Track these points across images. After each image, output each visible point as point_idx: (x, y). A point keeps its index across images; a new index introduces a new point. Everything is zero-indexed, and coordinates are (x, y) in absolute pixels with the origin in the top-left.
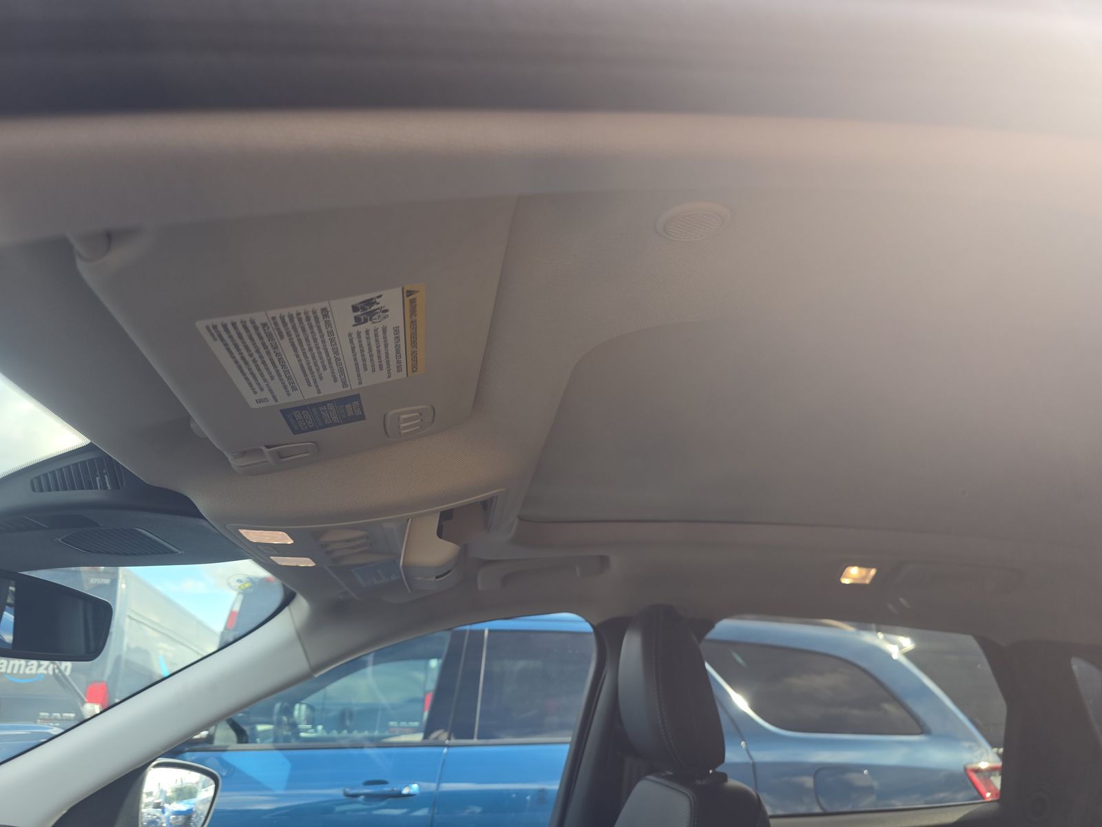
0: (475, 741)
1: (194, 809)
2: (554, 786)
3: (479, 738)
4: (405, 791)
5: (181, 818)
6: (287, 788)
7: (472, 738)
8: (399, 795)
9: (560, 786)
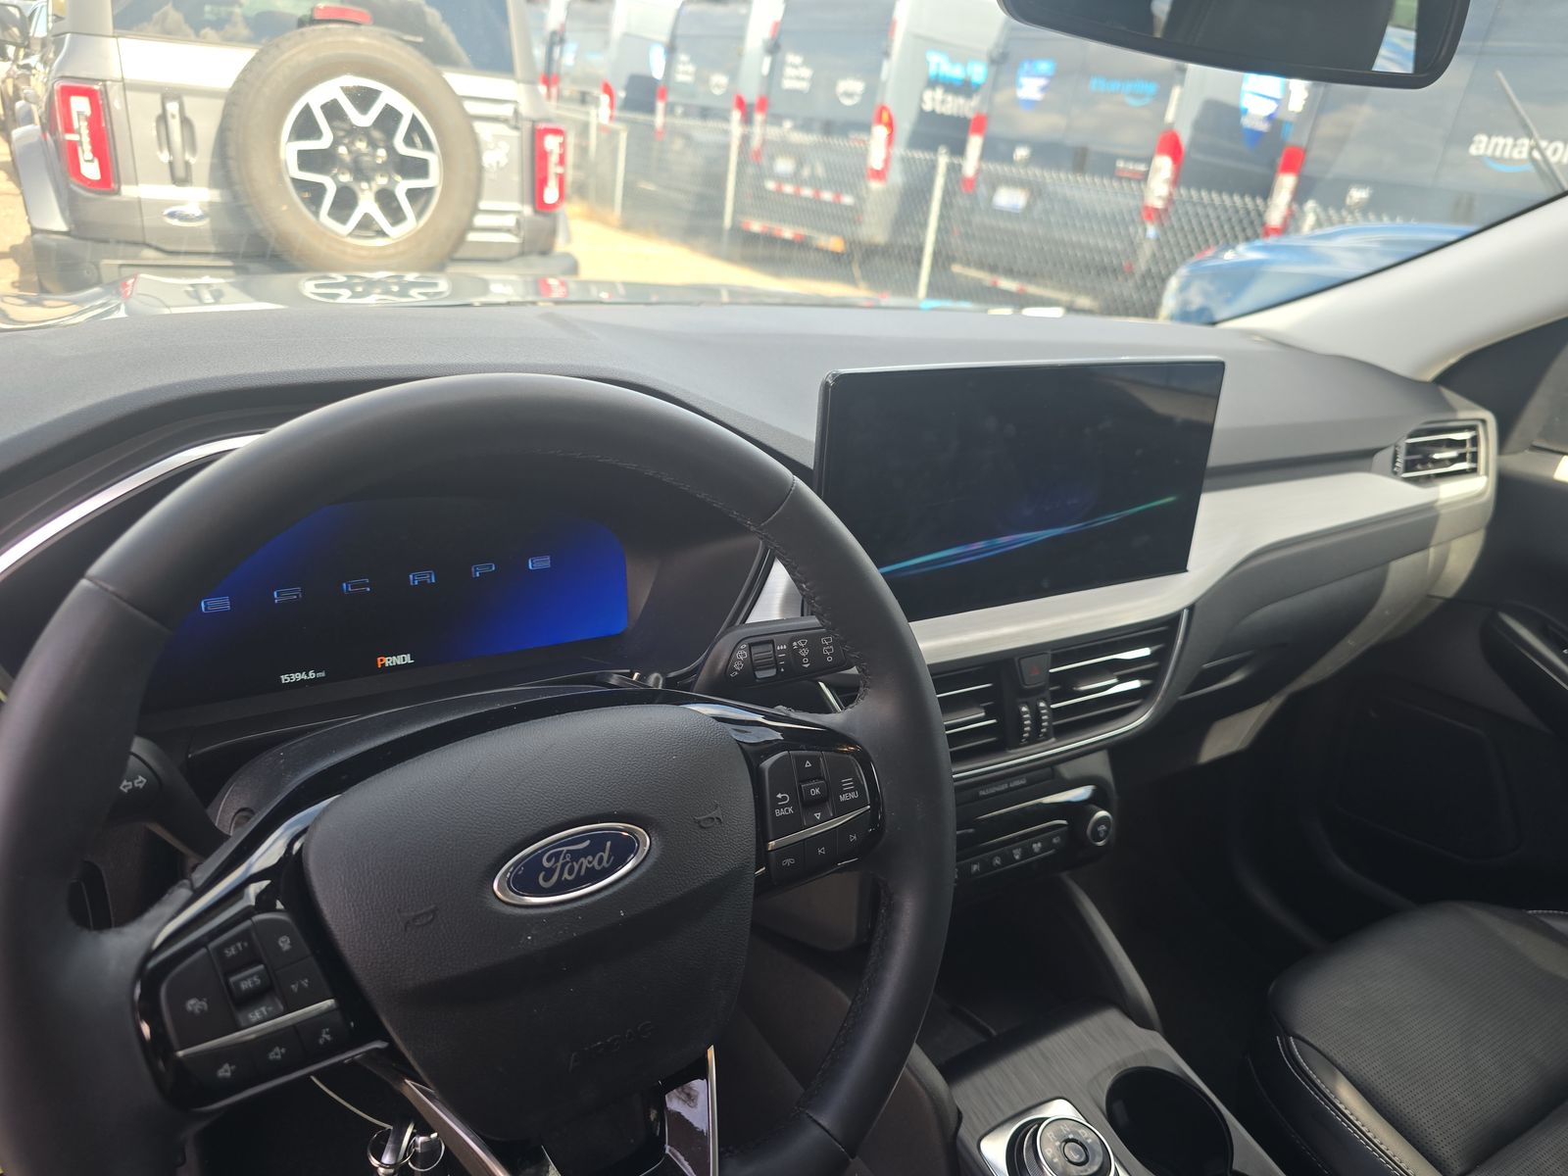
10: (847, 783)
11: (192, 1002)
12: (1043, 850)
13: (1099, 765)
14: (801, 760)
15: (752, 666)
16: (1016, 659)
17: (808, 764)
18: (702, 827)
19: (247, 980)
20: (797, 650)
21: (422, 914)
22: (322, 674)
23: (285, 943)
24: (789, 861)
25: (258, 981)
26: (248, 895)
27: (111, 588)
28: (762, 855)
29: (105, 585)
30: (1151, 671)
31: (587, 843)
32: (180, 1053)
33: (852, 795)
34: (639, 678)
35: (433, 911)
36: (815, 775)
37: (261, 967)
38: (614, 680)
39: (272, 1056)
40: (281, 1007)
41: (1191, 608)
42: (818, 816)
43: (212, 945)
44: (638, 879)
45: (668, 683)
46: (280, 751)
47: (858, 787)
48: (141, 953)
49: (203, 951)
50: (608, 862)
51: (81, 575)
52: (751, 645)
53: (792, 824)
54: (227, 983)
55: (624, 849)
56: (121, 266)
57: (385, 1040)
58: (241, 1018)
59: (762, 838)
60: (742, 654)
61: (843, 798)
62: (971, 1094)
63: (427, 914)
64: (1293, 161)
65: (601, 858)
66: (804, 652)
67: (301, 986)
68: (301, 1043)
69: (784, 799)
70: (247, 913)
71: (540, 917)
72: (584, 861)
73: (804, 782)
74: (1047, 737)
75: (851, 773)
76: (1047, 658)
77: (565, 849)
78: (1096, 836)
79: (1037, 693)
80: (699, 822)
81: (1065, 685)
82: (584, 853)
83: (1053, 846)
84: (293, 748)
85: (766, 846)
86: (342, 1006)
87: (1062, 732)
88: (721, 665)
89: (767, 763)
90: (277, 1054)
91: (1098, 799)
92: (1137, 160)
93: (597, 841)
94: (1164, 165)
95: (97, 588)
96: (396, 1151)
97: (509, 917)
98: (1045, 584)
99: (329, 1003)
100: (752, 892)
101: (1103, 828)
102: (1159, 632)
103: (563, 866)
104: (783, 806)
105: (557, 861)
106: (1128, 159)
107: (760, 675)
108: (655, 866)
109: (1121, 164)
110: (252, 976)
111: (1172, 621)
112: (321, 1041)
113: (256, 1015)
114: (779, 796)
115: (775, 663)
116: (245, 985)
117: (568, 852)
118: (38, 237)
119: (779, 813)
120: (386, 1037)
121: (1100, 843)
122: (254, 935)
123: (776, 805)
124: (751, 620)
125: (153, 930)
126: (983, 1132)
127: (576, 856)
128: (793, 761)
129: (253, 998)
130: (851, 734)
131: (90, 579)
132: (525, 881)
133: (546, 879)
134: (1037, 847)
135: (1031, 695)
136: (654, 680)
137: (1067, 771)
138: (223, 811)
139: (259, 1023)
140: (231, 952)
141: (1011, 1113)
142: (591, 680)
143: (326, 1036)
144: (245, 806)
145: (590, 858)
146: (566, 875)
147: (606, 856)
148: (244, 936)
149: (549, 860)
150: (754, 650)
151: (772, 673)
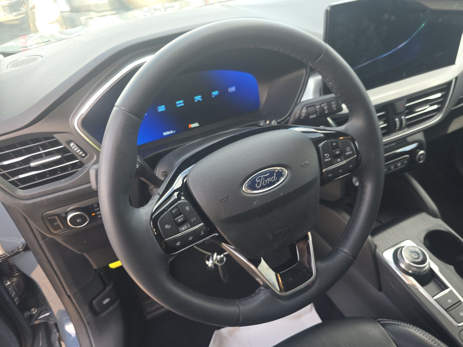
10: (348, 149)
11: (167, 226)
12: (401, 165)
13: (420, 137)
14: (332, 143)
15: (308, 114)
16: (394, 103)
17: (334, 144)
18: (303, 167)
19: (180, 219)
20: (323, 107)
21: (224, 198)
22: (174, 132)
23: (187, 208)
24: (330, 175)
25: (183, 219)
26: (175, 196)
27: (123, 109)
28: (322, 174)
29: (122, 108)
30: (441, 102)
31: (269, 174)
32: (166, 240)
33: (350, 153)
34: (269, 123)
35: (227, 197)
36: (337, 147)
37: (183, 215)
38: (262, 124)
39: (189, 239)
40: (190, 226)
41: (456, 78)
42: (339, 160)
43: (169, 210)
44: (285, 184)
45: (278, 123)
46: (170, 154)
47: (352, 149)
48: (150, 213)
49: (167, 212)
50: (276, 179)
51: (113, 106)
52: (307, 107)
53: (331, 163)
54: (174, 220)
55: (280, 175)
56: (87, 19)
57: (218, 233)
58: (180, 229)
59: (321, 169)
60: (304, 111)
61: (347, 154)
62: (379, 240)
63: (226, 198)
65: (273, 179)
66: (326, 108)
67: (194, 220)
68: (196, 235)
69: (327, 156)
70: (175, 201)
71: (258, 197)
72: (269, 179)
73: (334, 149)
74: (404, 128)
75: (349, 145)
76: (405, 101)
77: (263, 176)
78: (420, 160)
79: (401, 114)
80: (302, 165)
81: (411, 110)
82: (268, 177)
83: (405, 164)
84: (174, 153)
85: (322, 171)
86: (205, 225)
87: (409, 126)
88: (297, 115)
89: (321, 145)
90: (191, 238)
91: (419, 147)
93: (272, 173)
95: (119, 109)
96: (213, 260)
97: (249, 197)
98: (404, 75)
99: (202, 224)
100: (319, 185)
101: (422, 157)
102: (445, 88)
103: (262, 181)
104: (327, 158)
105: (260, 180)
107: (311, 117)
108: (290, 180)
110: (181, 218)
111: (449, 83)
112: (201, 234)
113: (183, 229)
114: (326, 155)
115: (316, 112)
116: (179, 220)
117: (263, 177)
118: (62, 14)
119: (326, 160)
120: (218, 232)
121: (421, 162)
122: (179, 207)
123: (324, 158)
124: (303, 100)
125: (152, 207)
126: (384, 250)
127: (266, 178)
128: (329, 143)
129: (182, 224)
130: (348, 133)
131: (116, 107)
132: (252, 187)
133: (258, 185)
134: (399, 164)
135: (399, 115)
136: (274, 123)
137: (409, 139)
138: (158, 173)
139: (185, 230)
140: (174, 212)
141: (392, 245)
142: (253, 125)
143: (202, 233)
144: (164, 171)
145: (270, 178)
146: (263, 184)
147: (275, 177)
148: (176, 207)
149: (258, 180)
150: (309, 109)
151: (315, 116)
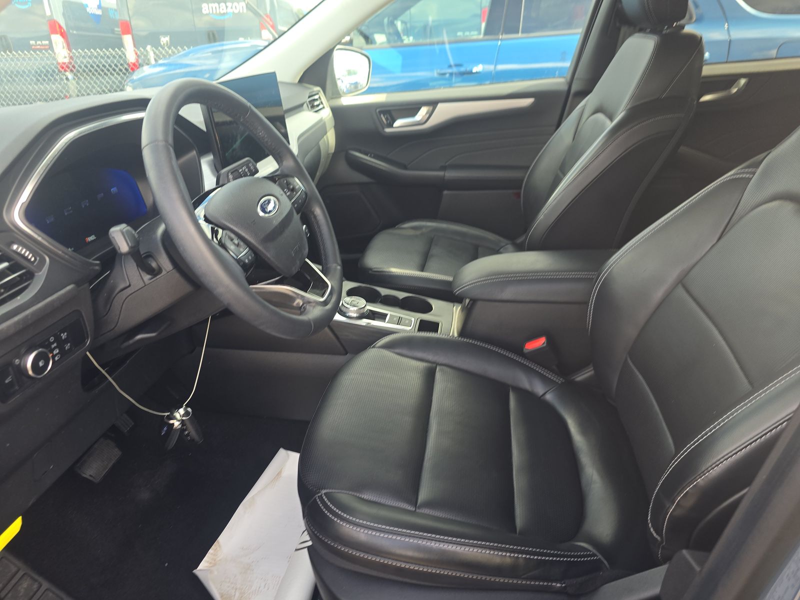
0: (520, 35)
1: (358, 82)
2: (567, 64)
3: (522, 32)
4: (474, 70)
5: (352, 86)
6: (403, 71)
7: (518, 32)
8: (471, 73)
9: (571, 64)
10: (295, 184)
17: (285, 182)
33: (298, 186)
52: (232, 173)
60: (231, 176)
64: (127, 28)
69: (286, 190)
73: (288, 185)
92: (41, 39)
94: (57, 39)
104: (288, 192)
106: (36, 39)
109: (32, 42)
